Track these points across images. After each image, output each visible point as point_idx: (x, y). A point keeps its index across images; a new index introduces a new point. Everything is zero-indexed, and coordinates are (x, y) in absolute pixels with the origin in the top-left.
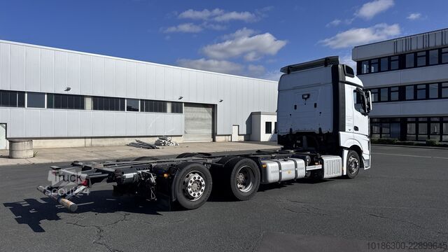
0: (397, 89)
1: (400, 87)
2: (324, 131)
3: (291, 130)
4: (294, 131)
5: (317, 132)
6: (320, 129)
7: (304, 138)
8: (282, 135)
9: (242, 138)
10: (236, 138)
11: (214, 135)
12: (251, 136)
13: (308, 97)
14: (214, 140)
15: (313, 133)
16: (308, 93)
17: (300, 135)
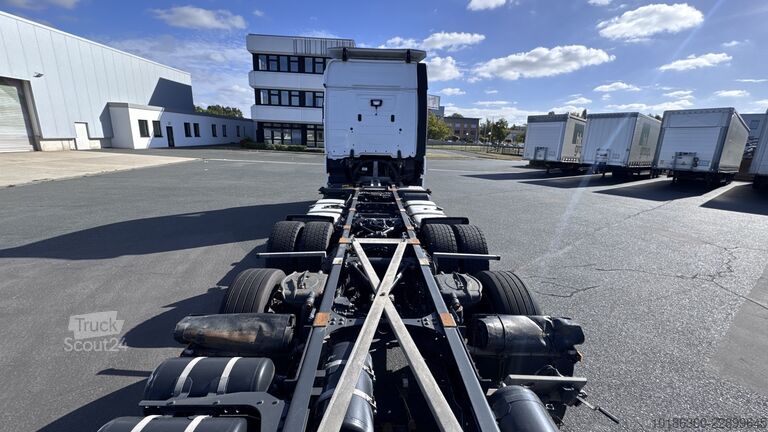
0: (297, 93)
1: (300, 92)
2: (405, 155)
3: (352, 151)
4: (357, 154)
5: (394, 155)
6: (399, 152)
7: (376, 163)
8: (335, 158)
9: (97, 144)
10: (84, 143)
11: (35, 139)
12: (112, 140)
13: (380, 105)
14: (37, 148)
15: (388, 158)
16: (379, 98)
17: (367, 159)
